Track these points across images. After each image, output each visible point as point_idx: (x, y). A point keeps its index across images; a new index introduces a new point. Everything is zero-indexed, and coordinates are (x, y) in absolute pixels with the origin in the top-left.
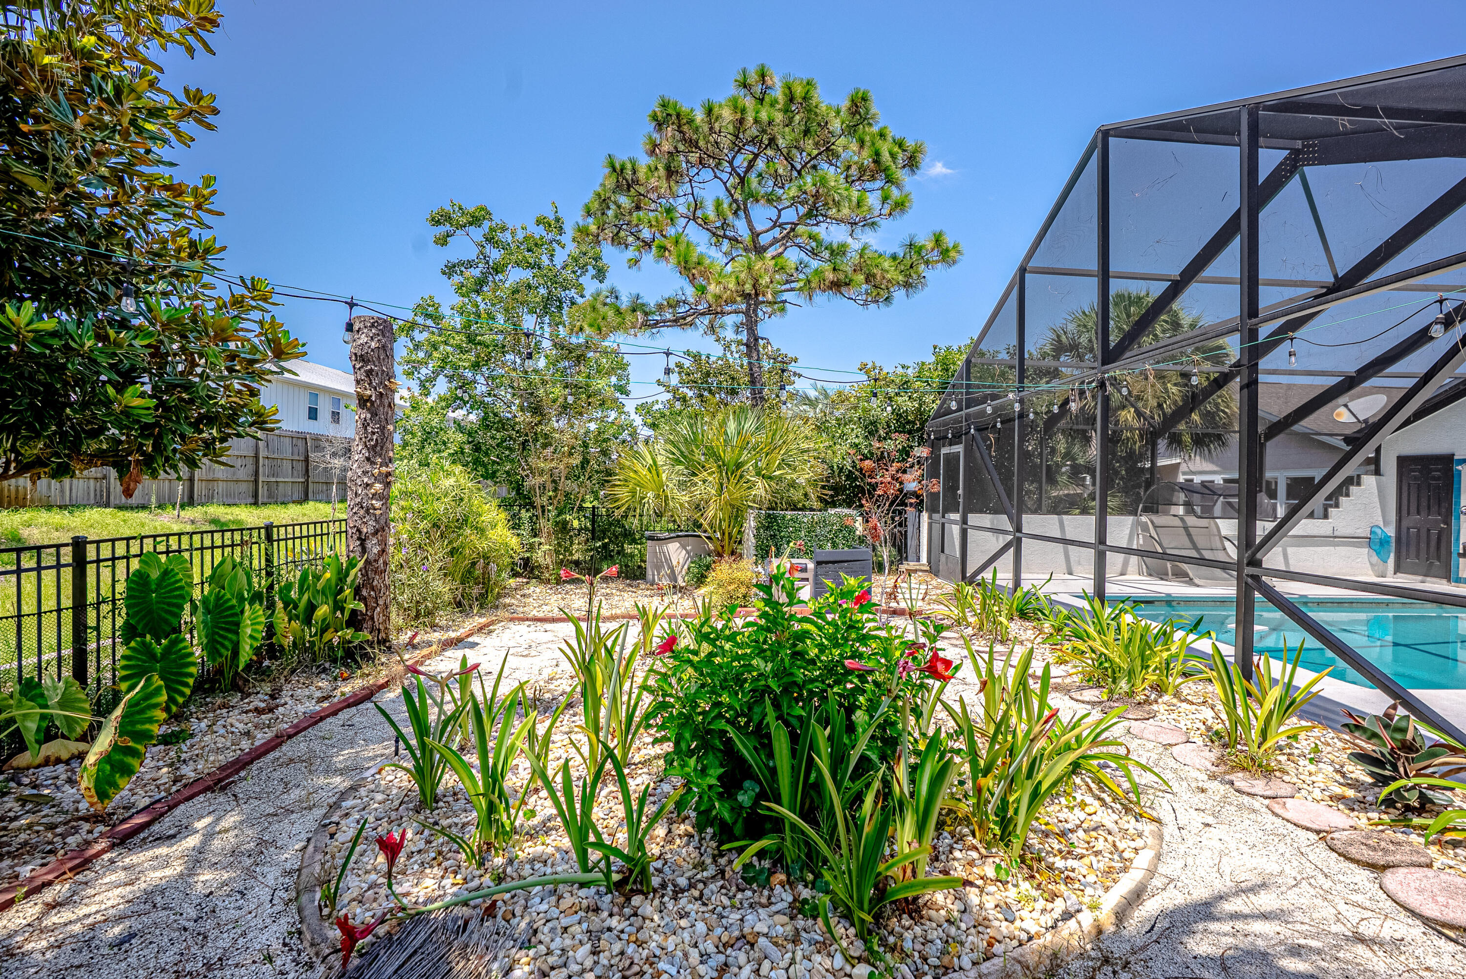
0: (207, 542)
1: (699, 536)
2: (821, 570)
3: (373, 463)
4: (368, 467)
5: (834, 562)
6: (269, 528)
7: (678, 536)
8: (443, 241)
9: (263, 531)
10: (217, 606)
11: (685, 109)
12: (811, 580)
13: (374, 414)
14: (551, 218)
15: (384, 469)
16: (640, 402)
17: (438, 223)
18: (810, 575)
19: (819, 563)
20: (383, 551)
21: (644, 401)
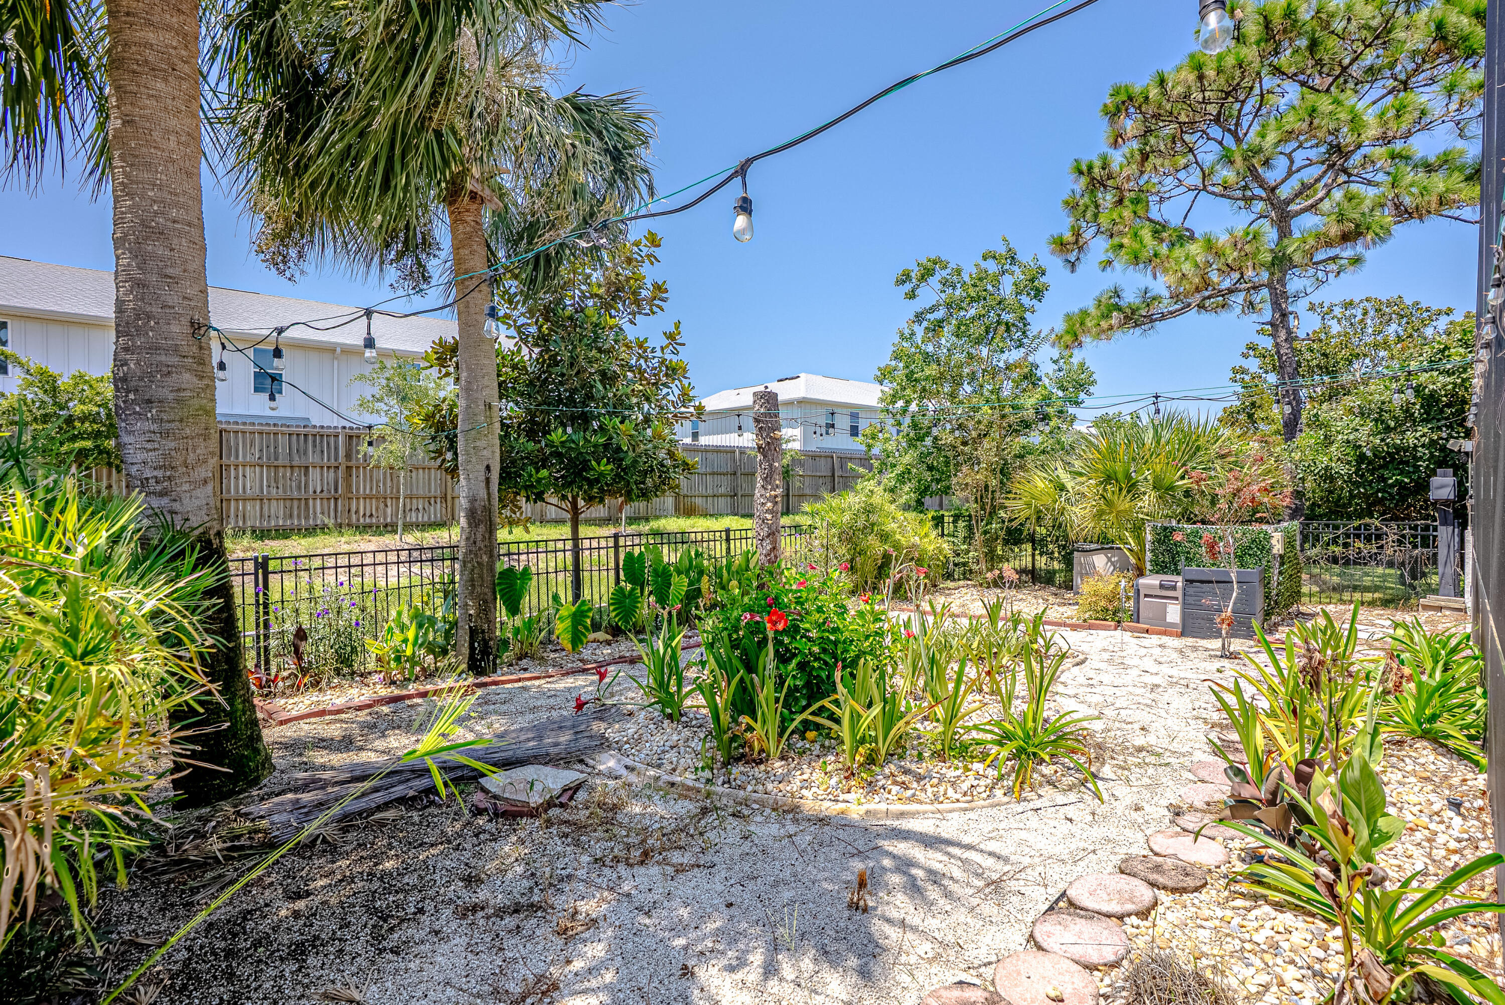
0: (699, 538)
1: (1120, 549)
2: (1191, 590)
3: (766, 489)
4: (763, 492)
5: (1202, 582)
6: (728, 531)
7: (1102, 549)
8: (912, 295)
9: (723, 534)
10: (663, 573)
11: (1137, 89)
12: (1180, 598)
13: (765, 457)
14: (1002, 250)
15: (773, 493)
16: (1100, 413)
17: (903, 282)
18: (1179, 593)
19: (1189, 581)
20: (774, 548)
21: (1104, 411)
